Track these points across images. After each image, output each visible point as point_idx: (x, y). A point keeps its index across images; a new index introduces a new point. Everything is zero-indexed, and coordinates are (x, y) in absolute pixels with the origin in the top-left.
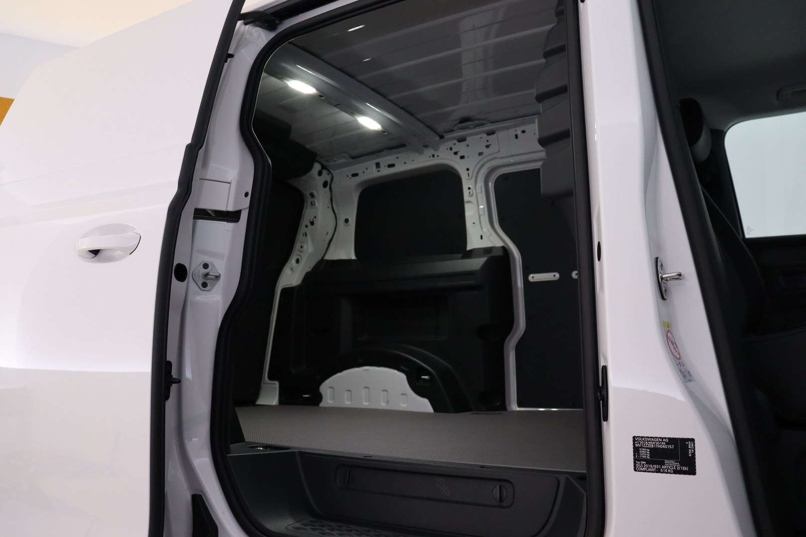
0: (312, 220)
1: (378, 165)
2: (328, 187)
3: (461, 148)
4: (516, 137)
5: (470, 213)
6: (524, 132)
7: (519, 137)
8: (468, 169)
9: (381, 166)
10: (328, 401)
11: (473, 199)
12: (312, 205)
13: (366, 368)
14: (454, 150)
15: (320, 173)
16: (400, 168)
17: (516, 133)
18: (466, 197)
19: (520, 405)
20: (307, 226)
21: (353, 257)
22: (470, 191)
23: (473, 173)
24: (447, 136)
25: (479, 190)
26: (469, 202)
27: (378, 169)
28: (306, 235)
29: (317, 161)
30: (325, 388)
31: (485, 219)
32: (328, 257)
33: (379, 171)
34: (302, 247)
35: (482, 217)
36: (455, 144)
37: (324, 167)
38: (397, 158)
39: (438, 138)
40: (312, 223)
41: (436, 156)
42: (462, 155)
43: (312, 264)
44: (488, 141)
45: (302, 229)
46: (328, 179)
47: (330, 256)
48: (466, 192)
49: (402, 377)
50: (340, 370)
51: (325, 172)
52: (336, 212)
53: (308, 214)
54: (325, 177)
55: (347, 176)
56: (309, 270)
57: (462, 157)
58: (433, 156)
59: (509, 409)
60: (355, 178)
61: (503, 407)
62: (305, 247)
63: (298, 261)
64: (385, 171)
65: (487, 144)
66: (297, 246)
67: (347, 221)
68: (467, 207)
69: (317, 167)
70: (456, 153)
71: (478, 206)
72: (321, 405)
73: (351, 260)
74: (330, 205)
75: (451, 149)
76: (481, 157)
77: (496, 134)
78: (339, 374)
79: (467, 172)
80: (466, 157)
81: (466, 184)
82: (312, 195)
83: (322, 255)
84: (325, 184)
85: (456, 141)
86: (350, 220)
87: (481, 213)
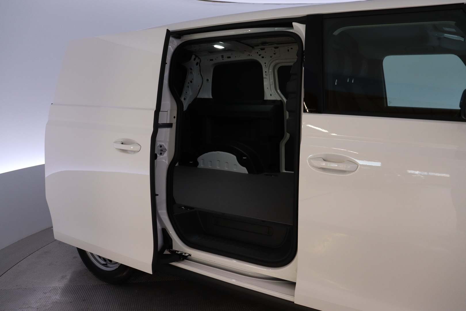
0: (191, 81)
1: (222, 57)
2: (199, 65)
3: (262, 53)
4: (288, 50)
5: (266, 83)
6: (292, 49)
7: (289, 50)
8: (265, 63)
9: (224, 57)
10: (201, 165)
11: (268, 77)
12: (191, 74)
13: (218, 152)
14: (259, 53)
15: (195, 59)
16: (233, 59)
17: (288, 49)
18: (264, 76)
19: (286, 170)
20: (189, 83)
21: (211, 97)
22: (266, 73)
23: (267, 65)
24: (255, 47)
25: (270, 73)
26: (265, 78)
27: (223, 58)
28: (188, 87)
29: (193, 54)
30: (200, 159)
31: (273, 86)
32: (198, 97)
33: (223, 59)
34: (186, 92)
35: (271, 86)
36: (259, 51)
37: (196, 56)
38: (232, 54)
39: (251, 48)
40: (191, 82)
41: (250, 55)
42: (263, 56)
43: (191, 100)
44: (275, 51)
45: (186, 84)
46: (199, 61)
47: (200, 96)
48: (264, 74)
49: (235, 157)
50: (207, 152)
51: (197, 59)
52: (202, 76)
53: (189, 78)
54: (197, 60)
55: (208, 60)
56: (190, 103)
57: (263, 57)
58: (249, 55)
59: (281, 172)
60: (212, 61)
61: (278, 170)
62: (188, 93)
63: (185, 99)
64: (226, 60)
65: (275, 52)
66: (184, 92)
67: (208, 80)
68: (265, 80)
69: (193, 57)
70: (260, 55)
71: (270, 80)
72: (198, 167)
73: (210, 99)
74: (199, 73)
75: (257, 53)
76: (271, 58)
77: (278, 49)
78: (206, 154)
79: (265, 64)
80: (264, 57)
81: (264, 70)
82: (191, 69)
83: (196, 96)
84: (197, 64)
85: (260, 50)
86: (209, 80)
87: (271, 83)
